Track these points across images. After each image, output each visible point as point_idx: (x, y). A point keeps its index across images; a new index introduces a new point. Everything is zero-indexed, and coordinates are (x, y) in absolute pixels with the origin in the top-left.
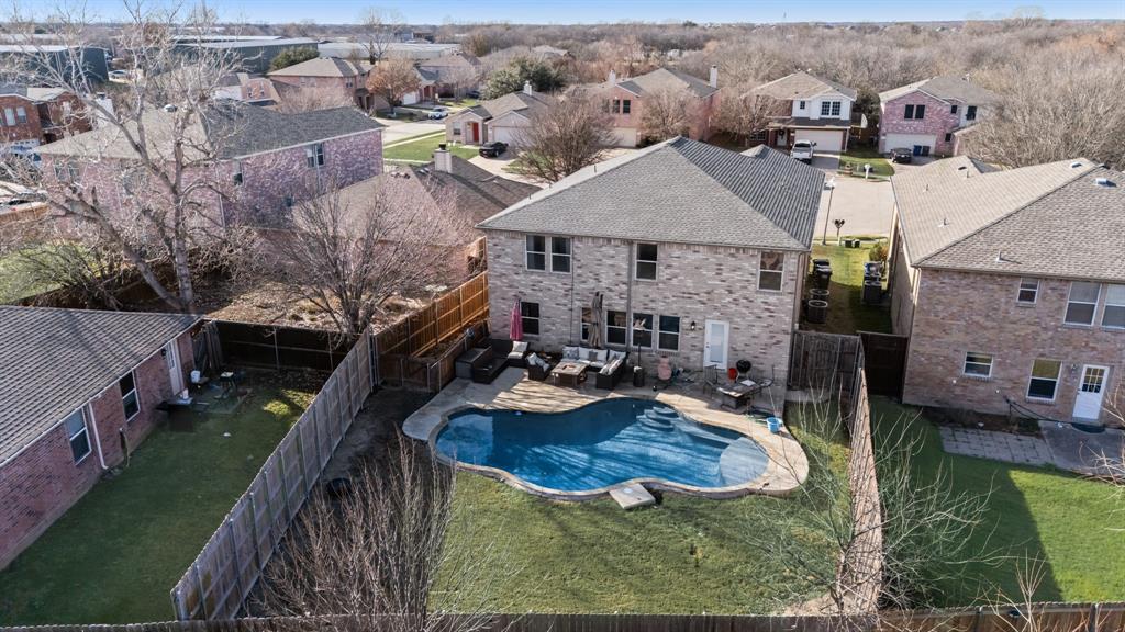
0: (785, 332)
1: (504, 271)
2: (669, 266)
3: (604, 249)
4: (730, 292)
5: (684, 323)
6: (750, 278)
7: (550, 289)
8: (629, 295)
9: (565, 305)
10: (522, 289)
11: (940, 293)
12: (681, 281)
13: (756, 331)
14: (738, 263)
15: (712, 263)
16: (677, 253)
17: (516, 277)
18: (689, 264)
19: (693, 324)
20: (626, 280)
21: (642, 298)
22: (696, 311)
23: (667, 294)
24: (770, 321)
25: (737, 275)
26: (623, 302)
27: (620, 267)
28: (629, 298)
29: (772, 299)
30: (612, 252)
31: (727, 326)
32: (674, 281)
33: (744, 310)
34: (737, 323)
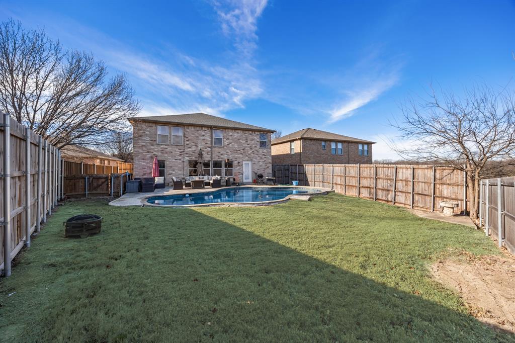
0: (270, 163)
1: (144, 144)
2: (228, 139)
3: (199, 132)
4: (251, 149)
5: (235, 163)
6: (257, 143)
7: (172, 152)
8: (211, 152)
9: (180, 160)
10: (155, 153)
11: (307, 147)
12: (232, 145)
13: (261, 163)
14: (253, 137)
15: (244, 138)
16: (231, 134)
17: (152, 147)
18: (235, 138)
19: (239, 163)
20: (210, 146)
21: (217, 154)
22: (239, 158)
23: (228, 151)
24: (265, 159)
25: (253, 142)
26: (209, 156)
27: (207, 140)
28: (212, 154)
29: (265, 151)
30: (203, 133)
31: (250, 163)
32: (230, 145)
33: (256, 156)
34: (254, 161)
